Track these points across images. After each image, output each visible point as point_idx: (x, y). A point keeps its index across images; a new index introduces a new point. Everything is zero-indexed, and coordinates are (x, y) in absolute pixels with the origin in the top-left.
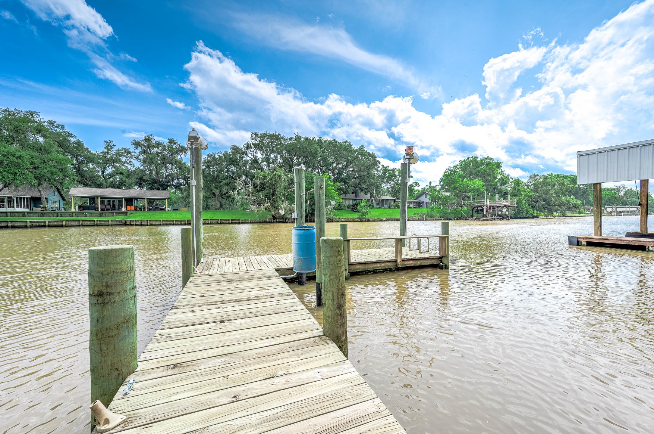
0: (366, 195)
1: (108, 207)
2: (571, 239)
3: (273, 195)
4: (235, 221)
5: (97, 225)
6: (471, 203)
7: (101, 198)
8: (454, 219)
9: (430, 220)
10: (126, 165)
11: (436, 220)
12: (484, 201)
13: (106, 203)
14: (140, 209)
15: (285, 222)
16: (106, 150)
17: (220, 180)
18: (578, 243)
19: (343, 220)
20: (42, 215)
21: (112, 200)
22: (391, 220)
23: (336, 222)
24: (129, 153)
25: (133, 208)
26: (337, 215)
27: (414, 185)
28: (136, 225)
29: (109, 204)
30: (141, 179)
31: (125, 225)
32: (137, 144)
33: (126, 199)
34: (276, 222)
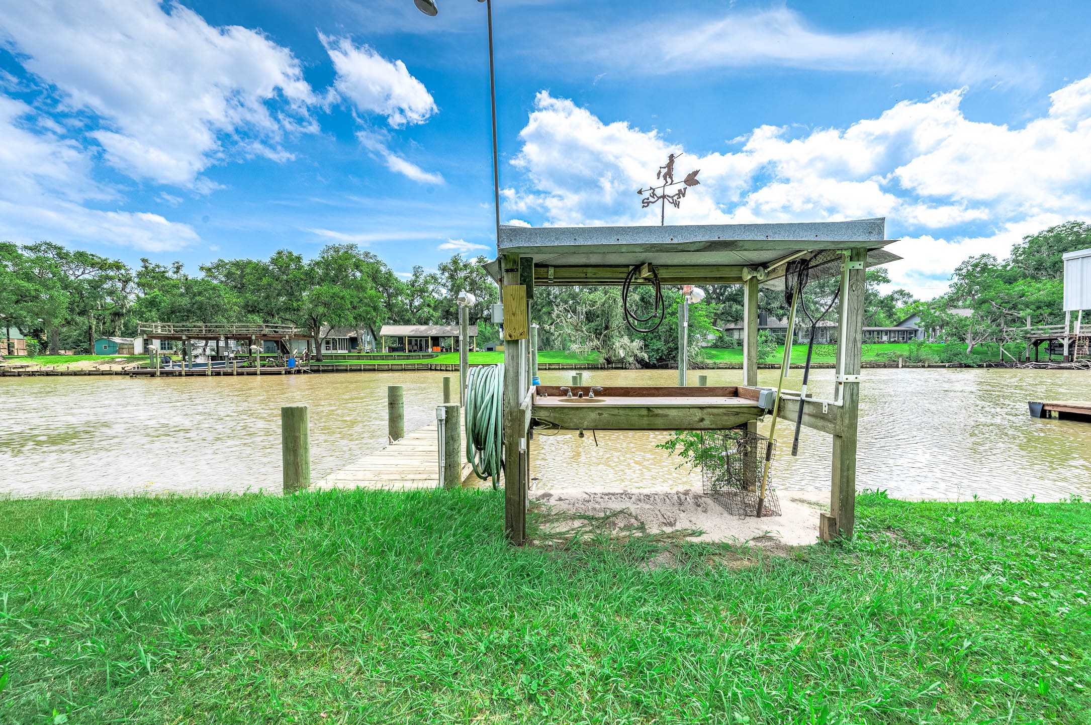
0: (780, 320)
1: (415, 348)
2: (1033, 406)
3: (607, 328)
4: (553, 367)
5: (405, 370)
6: (1027, 332)
7: (409, 337)
8: (980, 366)
9: (914, 367)
10: (434, 294)
11: (929, 367)
12: (1063, 328)
13: (413, 343)
14: (447, 350)
15: (626, 368)
16: (414, 278)
17: (539, 307)
18: (1044, 414)
19: (721, 366)
20: (359, 358)
21: (419, 339)
22: (821, 367)
23: (708, 368)
24: (436, 279)
25: (439, 348)
26: (711, 357)
27: (896, 296)
28: (441, 370)
29: (416, 344)
30: (447, 312)
31: (431, 369)
32: (444, 269)
33: (433, 338)
34: (612, 368)
